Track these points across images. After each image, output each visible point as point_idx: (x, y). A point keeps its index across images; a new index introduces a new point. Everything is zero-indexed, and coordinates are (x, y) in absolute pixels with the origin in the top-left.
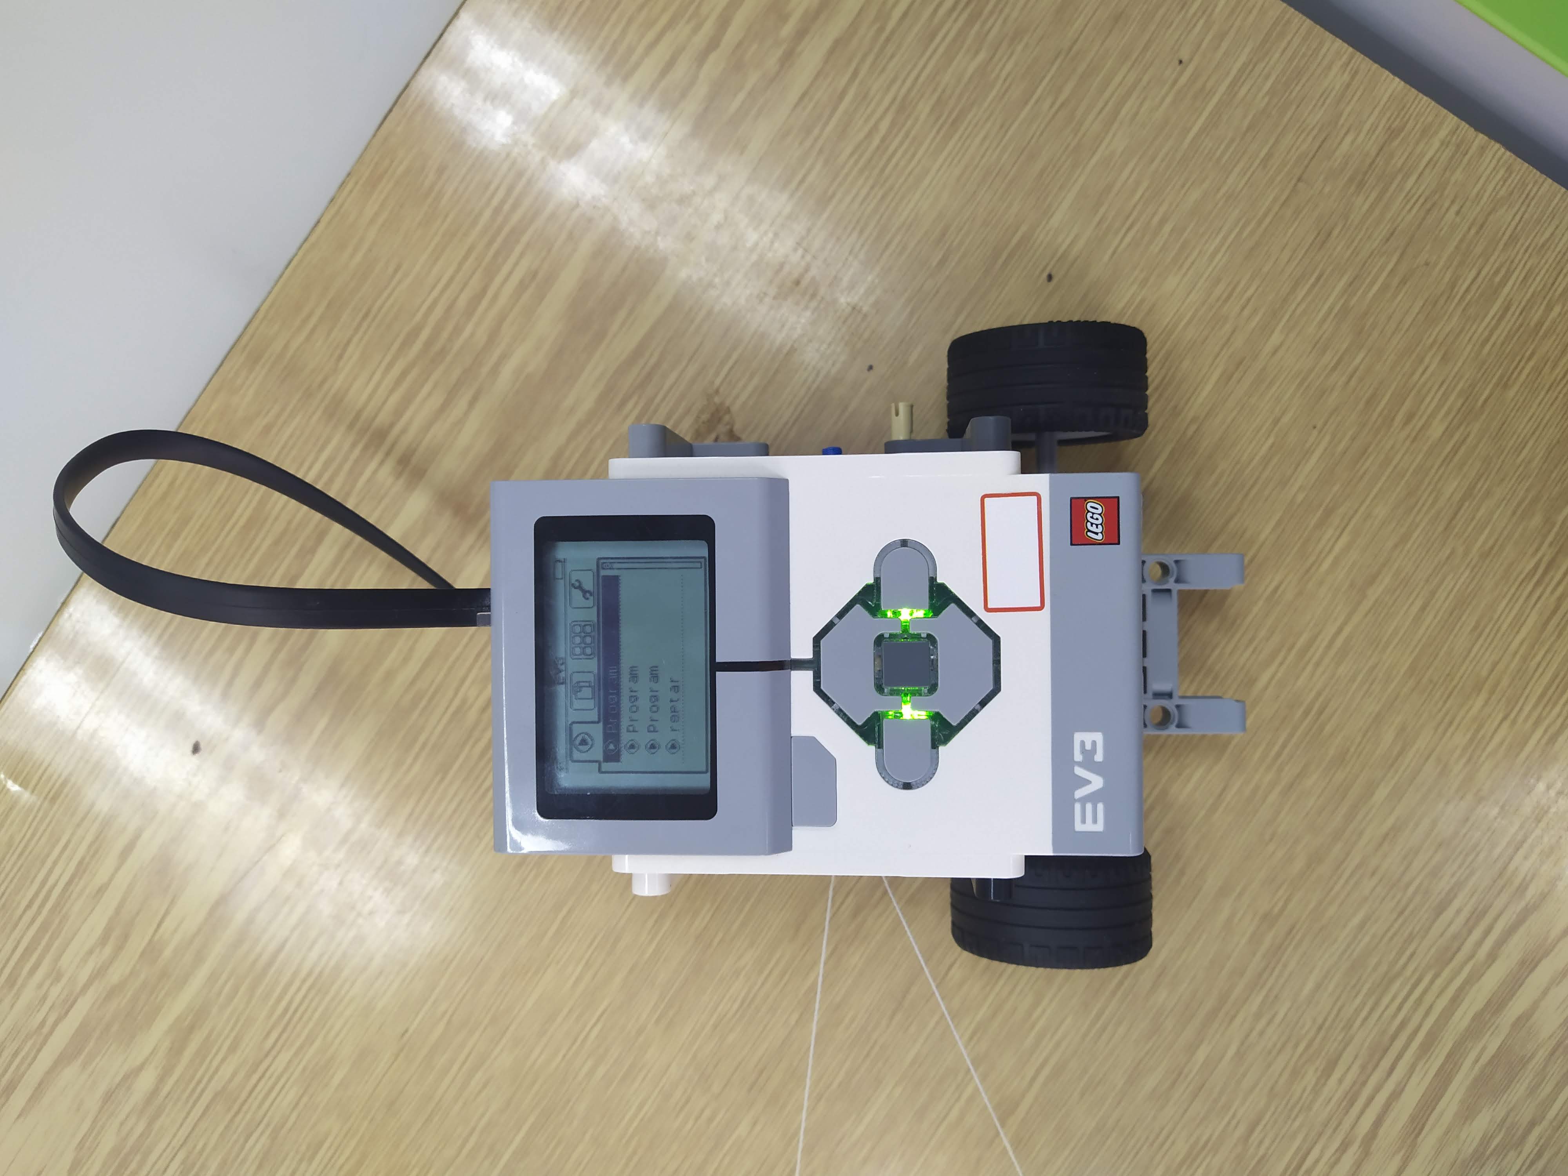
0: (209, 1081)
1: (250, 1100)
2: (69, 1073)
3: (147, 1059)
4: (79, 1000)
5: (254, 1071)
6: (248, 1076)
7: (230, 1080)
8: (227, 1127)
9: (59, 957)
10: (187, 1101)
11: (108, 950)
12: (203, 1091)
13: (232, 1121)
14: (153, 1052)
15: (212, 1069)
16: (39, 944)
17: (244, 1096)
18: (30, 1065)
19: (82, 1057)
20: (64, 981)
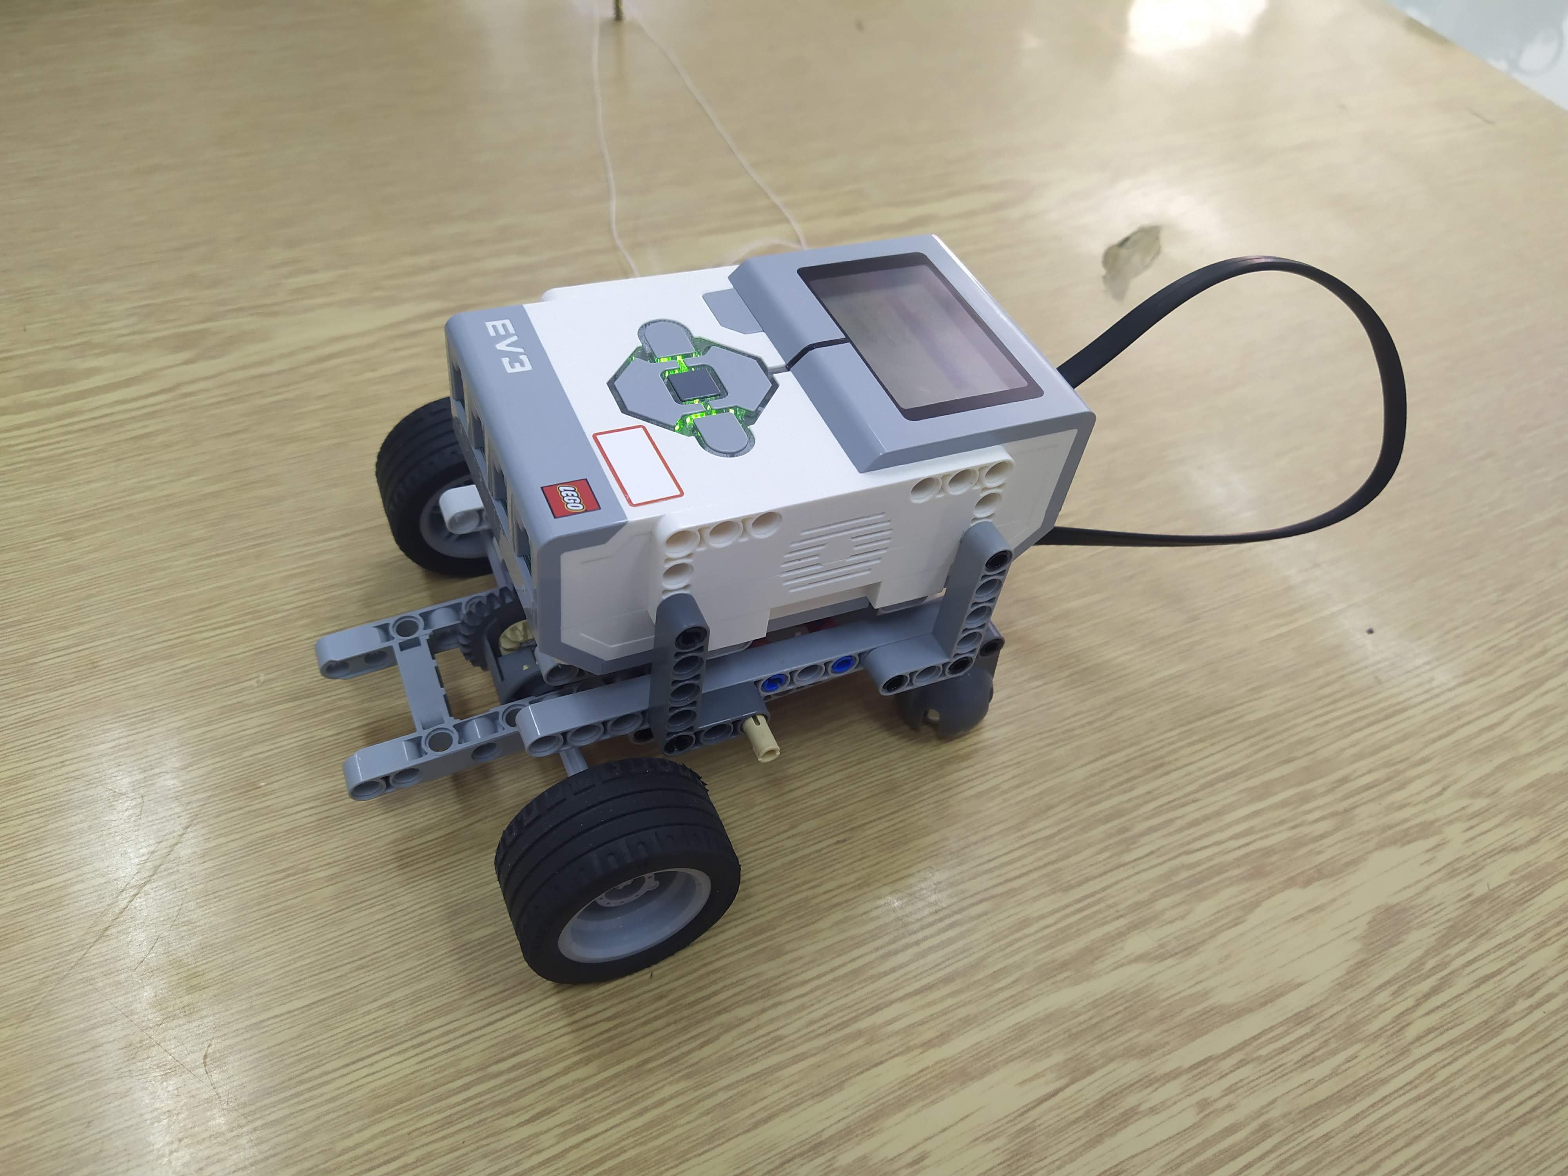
0: (1068, 906)
1: (1031, 867)
2: (1227, 997)
3: (1130, 962)
4: (1187, 1066)
5: (1014, 890)
6: (1023, 889)
7: (1043, 895)
8: (1067, 856)
9: (1195, 1126)
10: (1099, 902)
11: (1130, 1101)
12: (1079, 901)
13: (1060, 859)
14: (1118, 966)
15: (1058, 915)
16: (1214, 1155)
17: (1035, 875)
18: (1271, 1029)
19: (1205, 1004)
20: (1198, 1097)
